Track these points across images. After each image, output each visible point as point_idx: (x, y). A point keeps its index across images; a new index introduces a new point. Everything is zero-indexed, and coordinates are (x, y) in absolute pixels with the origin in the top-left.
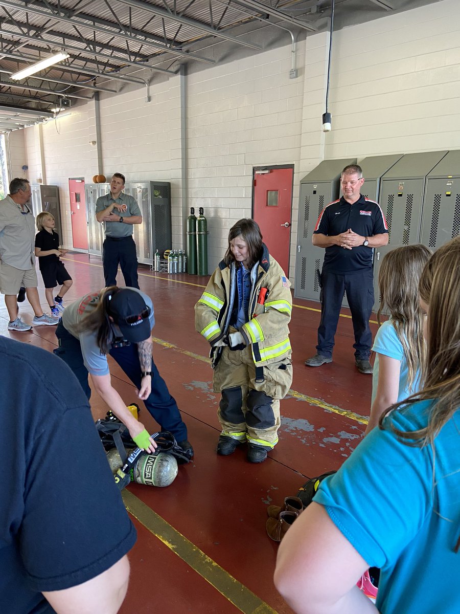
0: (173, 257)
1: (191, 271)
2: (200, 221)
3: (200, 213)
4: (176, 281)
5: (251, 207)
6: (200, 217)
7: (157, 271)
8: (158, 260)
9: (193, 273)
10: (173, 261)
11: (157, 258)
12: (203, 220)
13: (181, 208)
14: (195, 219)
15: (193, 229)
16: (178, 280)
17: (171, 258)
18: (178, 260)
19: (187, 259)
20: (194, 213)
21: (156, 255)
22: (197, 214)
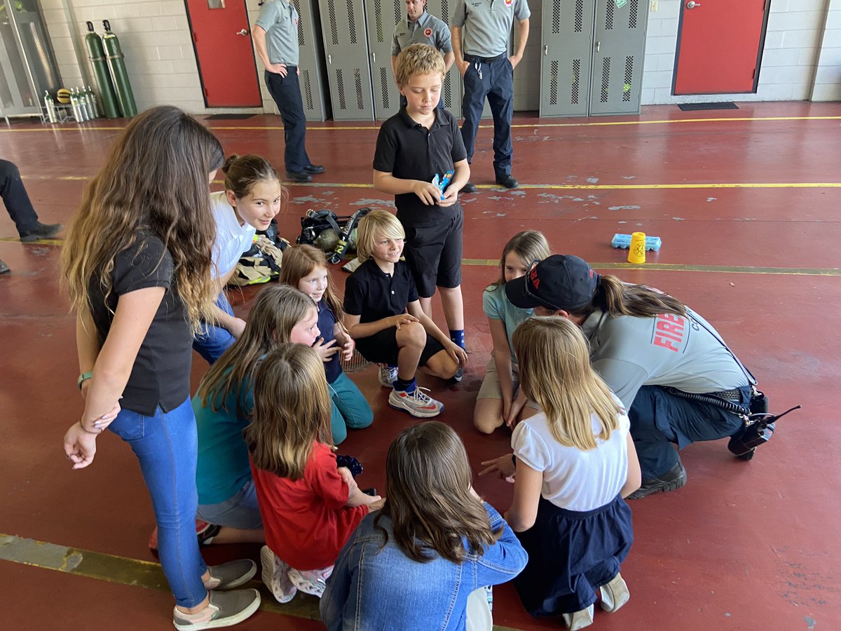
0: (79, 98)
1: (111, 114)
2: (108, 41)
3: (106, 29)
4: (91, 129)
5: (185, 12)
6: (108, 34)
7: (54, 123)
8: (53, 106)
9: (115, 115)
10: (80, 103)
11: (49, 104)
12: (113, 38)
13: (67, 25)
14: (98, 38)
15: (98, 53)
16: (92, 127)
17: (76, 99)
18: (85, 100)
19: (96, 98)
20: (93, 30)
21: (47, 99)
22: (100, 30)
